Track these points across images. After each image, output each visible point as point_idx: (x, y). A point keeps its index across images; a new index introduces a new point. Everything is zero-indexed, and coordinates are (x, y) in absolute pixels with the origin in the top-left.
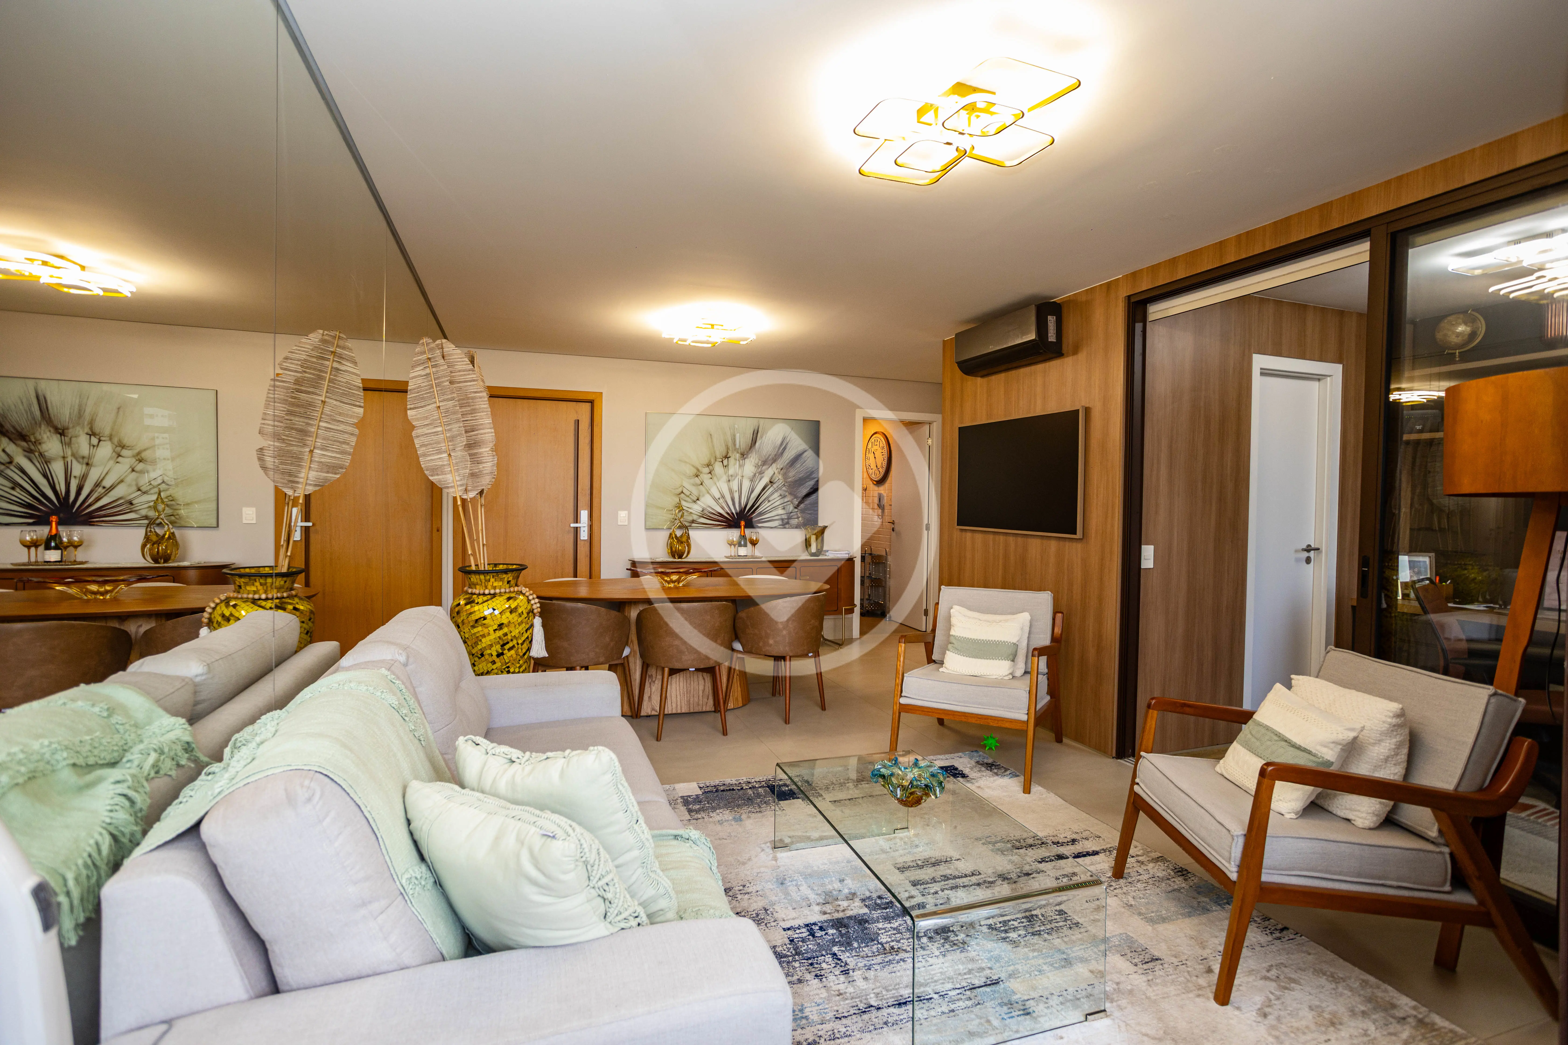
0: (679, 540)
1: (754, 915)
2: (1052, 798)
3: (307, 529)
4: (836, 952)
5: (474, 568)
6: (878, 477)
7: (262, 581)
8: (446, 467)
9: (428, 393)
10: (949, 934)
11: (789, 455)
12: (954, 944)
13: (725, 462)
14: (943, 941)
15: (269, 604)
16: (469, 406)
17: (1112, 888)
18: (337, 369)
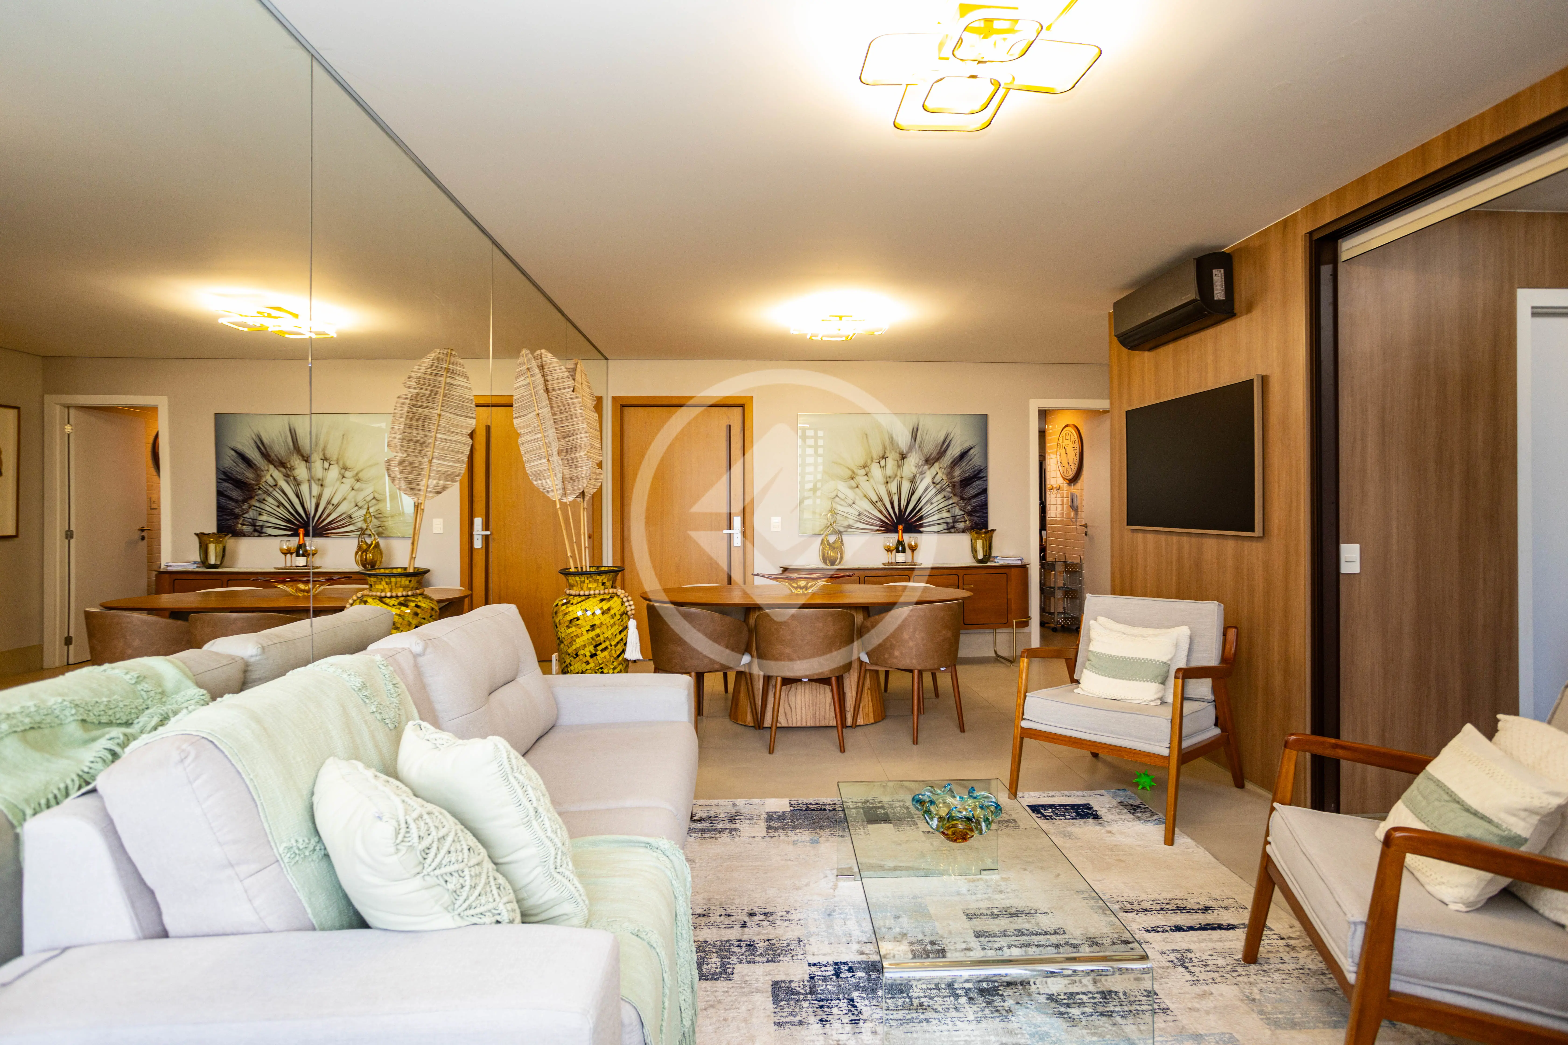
0: (832, 546)
1: (785, 945)
2: (1200, 854)
3: (487, 537)
4: (855, 998)
5: (573, 570)
6: (1071, 475)
7: (387, 580)
8: (546, 472)
9: (529, 402)
10: (996, 998)
11: (954, 451)
12: (997, 1011)
13: (883, 463)
14: (984, 1005)
15: (393, 602)
16: (567, 412)
17: (1235, 974)
18: (451, 384)
